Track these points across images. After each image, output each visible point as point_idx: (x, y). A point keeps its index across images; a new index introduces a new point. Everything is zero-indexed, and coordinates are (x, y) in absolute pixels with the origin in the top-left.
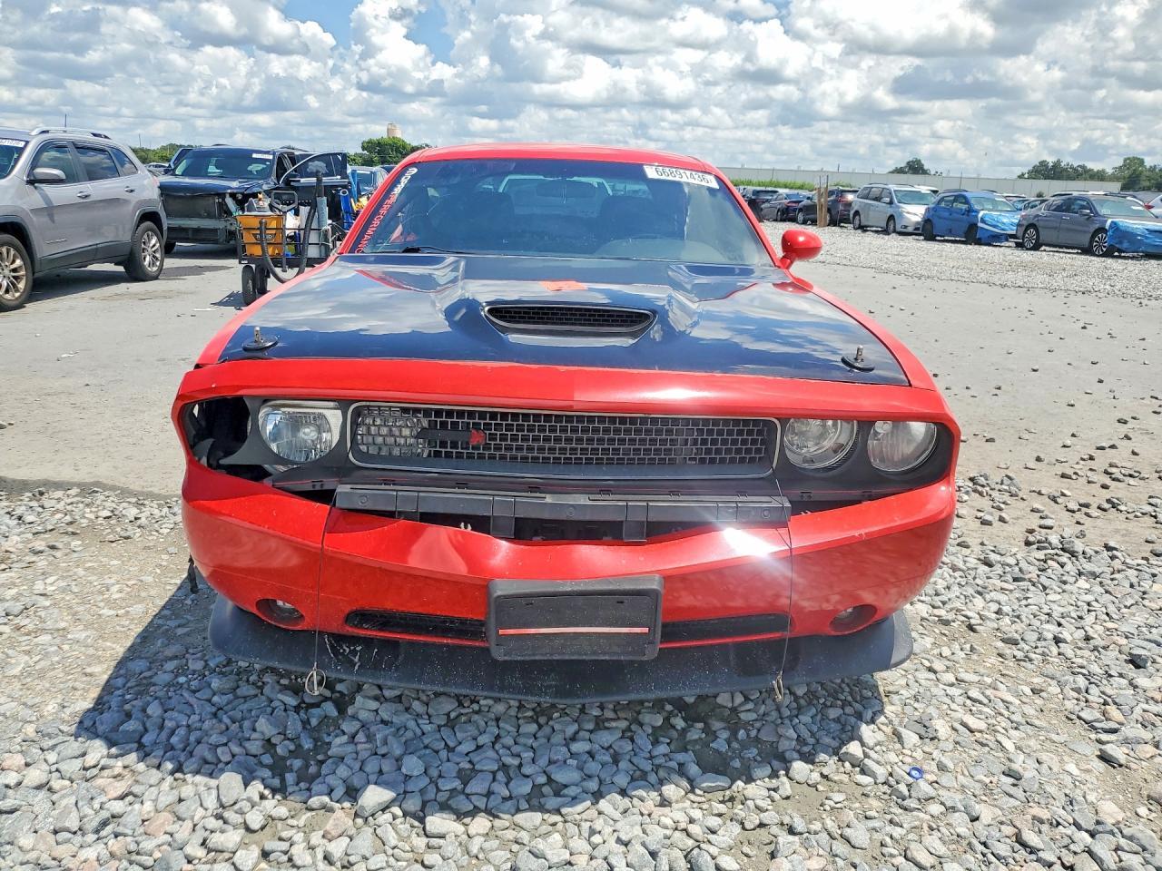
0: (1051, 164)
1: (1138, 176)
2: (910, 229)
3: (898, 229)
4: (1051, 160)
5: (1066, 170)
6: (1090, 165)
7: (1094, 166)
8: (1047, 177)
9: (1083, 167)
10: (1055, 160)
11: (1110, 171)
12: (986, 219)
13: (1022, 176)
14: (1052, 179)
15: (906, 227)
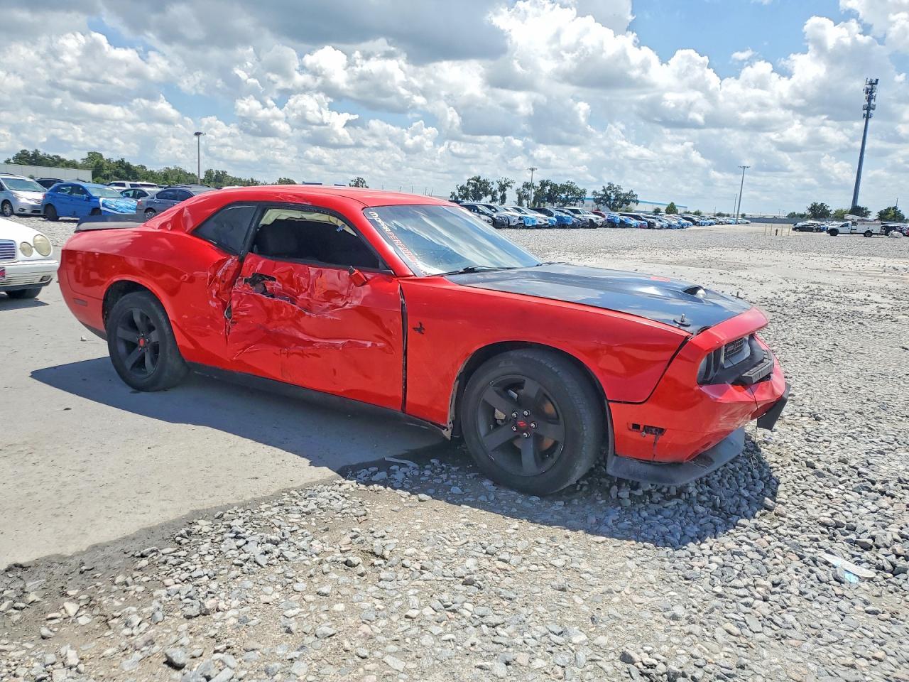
0: (31, 153)
1: (101, 166)
2: (28, 212)
3: (16, 210)
4: (31, 151)
5: (44, 158)
6: (62, 156)
7: (67, 157)
8: (31, 164)
9: (57, 157)
10: (33, 150)
11: (80, 162)
12: (107, 204)
13: (8, 162)
14: (34, 165)
15: (23, 210)
